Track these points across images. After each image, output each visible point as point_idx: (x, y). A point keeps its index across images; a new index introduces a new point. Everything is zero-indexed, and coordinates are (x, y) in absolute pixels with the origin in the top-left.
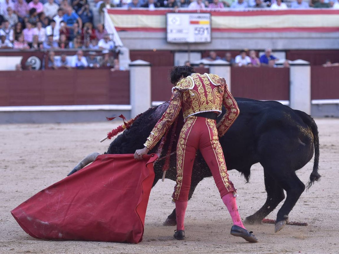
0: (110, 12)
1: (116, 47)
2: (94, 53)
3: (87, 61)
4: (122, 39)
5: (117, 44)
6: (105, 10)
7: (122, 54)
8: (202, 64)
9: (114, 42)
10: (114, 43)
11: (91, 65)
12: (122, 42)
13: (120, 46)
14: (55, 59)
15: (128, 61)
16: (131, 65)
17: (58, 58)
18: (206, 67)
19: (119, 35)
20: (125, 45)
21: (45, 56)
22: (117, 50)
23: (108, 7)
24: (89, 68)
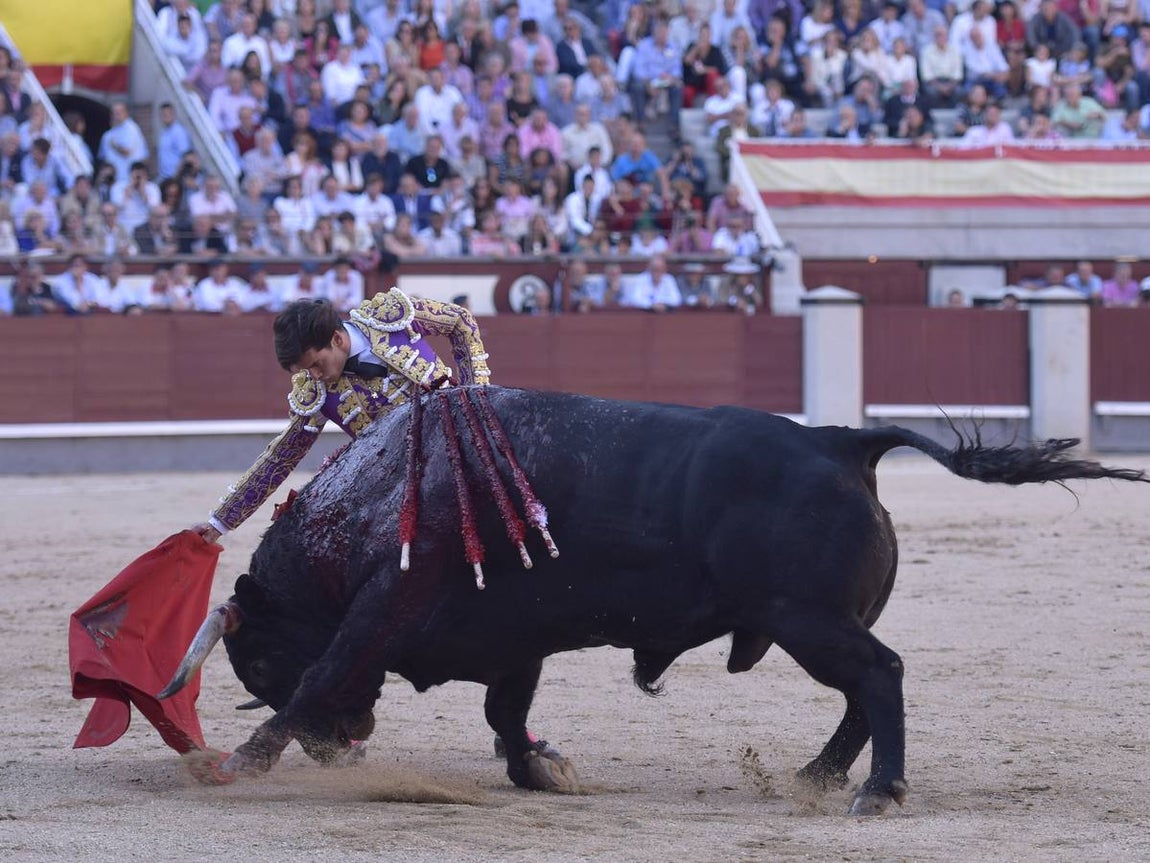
0: (745, 150)
1: (762, 249)
2: (698, 268)
3: (680, 288)
4: (779, 227)
5: (766, 242)
6: (733, 145)
7: (781, 269)
8: (1009, 296)
9: (757, 235)
10: (759, 237)
11: (692, 300)
12: (781, 234)
13: (775, 248)
14: (588, 283)
15: (798, 291)
16: (805, 302)
17: (595, 279)
18: (1022, 307)
19: (772, 217)
20: (789, 246)
21: (563, 275)
22: (766, 260)
23: (740, 135)
24: (684, 308)
